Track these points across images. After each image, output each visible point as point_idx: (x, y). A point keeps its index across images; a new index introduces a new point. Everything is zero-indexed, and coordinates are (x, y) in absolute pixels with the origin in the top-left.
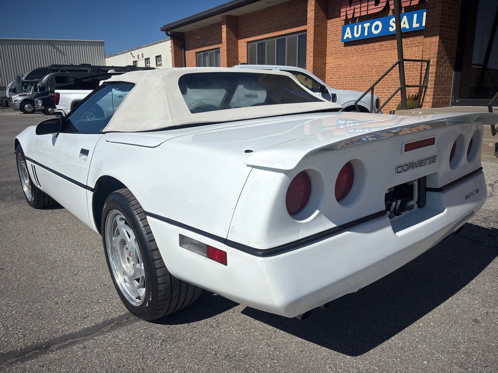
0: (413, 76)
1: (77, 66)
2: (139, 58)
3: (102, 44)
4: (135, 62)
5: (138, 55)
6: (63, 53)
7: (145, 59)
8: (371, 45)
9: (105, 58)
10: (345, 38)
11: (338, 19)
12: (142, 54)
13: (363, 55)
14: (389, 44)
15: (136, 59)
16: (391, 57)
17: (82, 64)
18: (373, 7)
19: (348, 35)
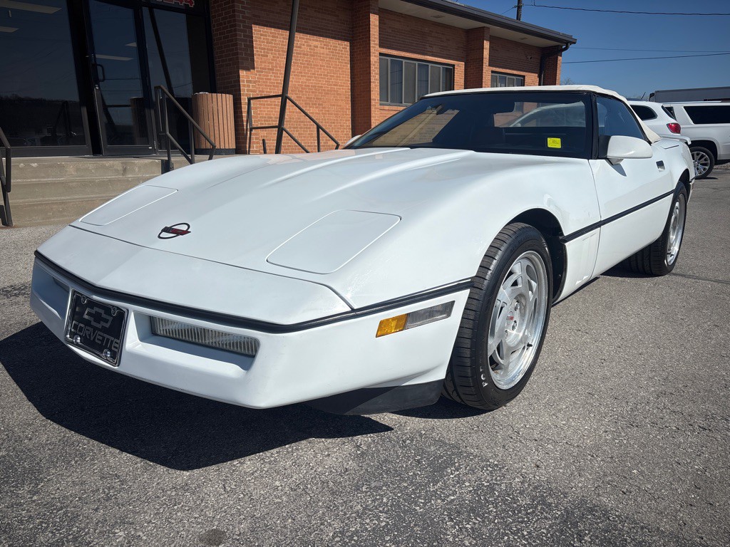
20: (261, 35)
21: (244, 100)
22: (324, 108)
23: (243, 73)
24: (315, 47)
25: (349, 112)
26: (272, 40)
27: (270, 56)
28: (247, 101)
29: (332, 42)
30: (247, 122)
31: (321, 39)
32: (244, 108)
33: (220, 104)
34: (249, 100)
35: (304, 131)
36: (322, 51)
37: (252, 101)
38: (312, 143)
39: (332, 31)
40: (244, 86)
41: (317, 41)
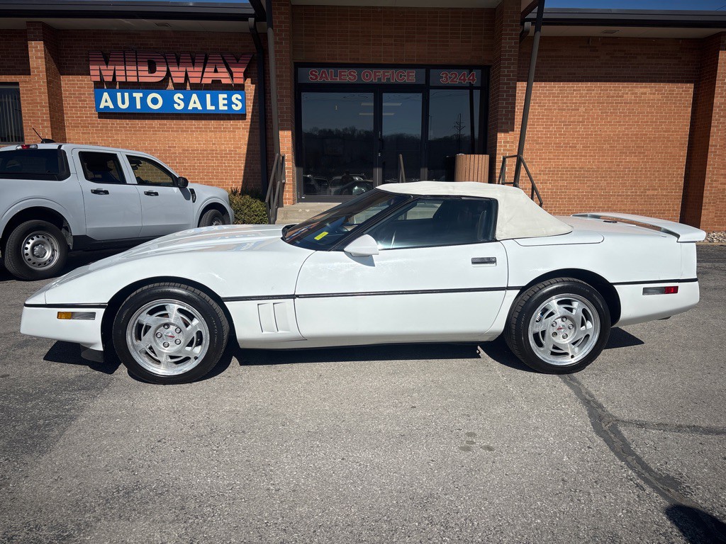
0: (213, 166)
8: (147, 121)
10: (102, 106)
11: (86, 78)
13: (134, 134)
14: (174, 125)
16: (180, 141)
18: (147, 73)
19: (106, 102)
20: (574, 90)
21: (499, 158)
22: (646, 156)
23: (501, 136)
24: (642, 94)
25: (683, 160)
26: (587, 93)
27: (582, 109)
28: (502, 159)
29: (667, 87)
30: (500, 177)
31: (653, 84)
32: (498, 165)
33: (472, 163)
34: (504, 159)
35: (614, 180)
36: (652, 97)
37: (507, 159)
38: (623, 192)
39: (669, 74)
40: (501, 146)
41: (646, 87)
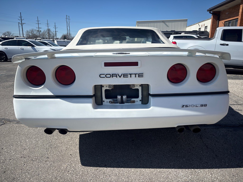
1: (169, 32)
2: (202, 26)
3: (186, 20)
4: (200, 29)
5: (202, 25)
6: (168, 26)
7: (205, 27)
9: (186, 27)
12: (204, 24)
15: (201, 27)
17: (171, 31)
